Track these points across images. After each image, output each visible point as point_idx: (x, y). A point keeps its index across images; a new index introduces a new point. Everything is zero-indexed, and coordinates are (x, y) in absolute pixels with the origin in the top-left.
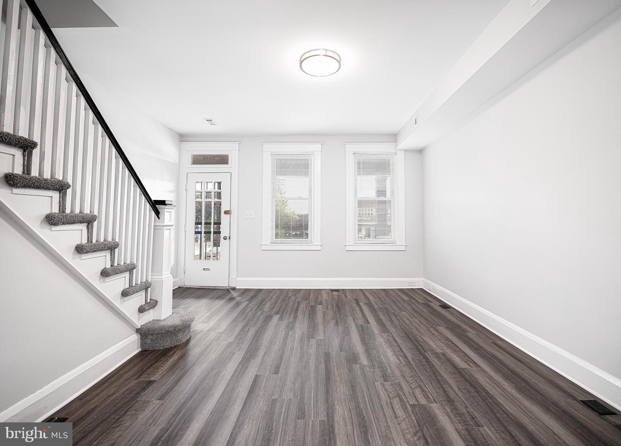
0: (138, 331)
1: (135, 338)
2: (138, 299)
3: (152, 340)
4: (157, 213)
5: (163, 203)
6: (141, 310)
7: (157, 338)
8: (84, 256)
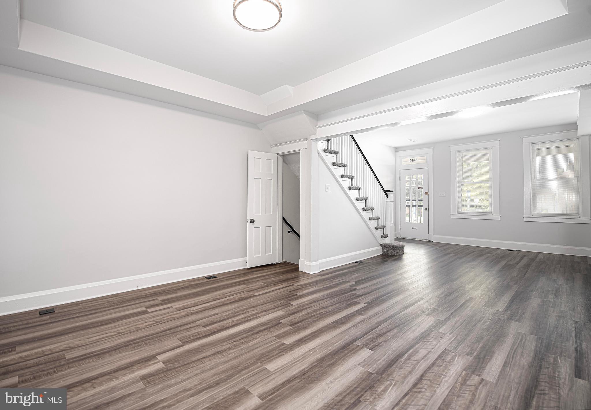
0: (381, 245)
1: (380, 248)
2: (381, 232)
3: (386, 250)
4: (387, 196)
5: (389, 191)
6: (382, 237)
7: (388, 250)
8: (365, 212)
